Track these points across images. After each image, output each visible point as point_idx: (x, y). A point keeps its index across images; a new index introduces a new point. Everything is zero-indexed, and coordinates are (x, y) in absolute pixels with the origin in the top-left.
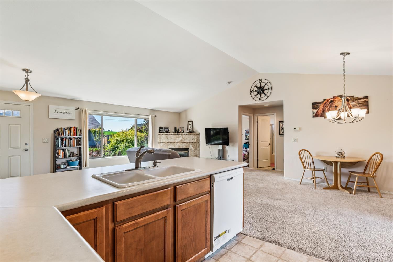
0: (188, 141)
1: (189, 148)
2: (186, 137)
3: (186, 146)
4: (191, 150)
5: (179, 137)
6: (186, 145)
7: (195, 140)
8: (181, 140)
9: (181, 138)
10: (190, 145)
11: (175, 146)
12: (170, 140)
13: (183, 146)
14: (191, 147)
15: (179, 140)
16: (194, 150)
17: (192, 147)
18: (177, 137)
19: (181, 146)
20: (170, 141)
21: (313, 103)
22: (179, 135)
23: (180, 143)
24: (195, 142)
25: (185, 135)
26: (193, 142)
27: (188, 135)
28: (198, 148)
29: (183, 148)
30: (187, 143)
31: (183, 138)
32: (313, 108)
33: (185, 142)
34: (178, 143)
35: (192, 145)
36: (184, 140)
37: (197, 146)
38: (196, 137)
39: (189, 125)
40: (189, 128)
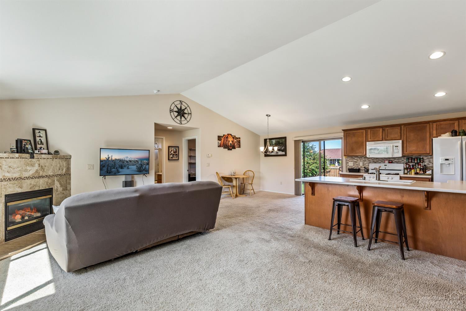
0: (51, 174)
1: (52, 188)
2: (47, 164)
3: (47, 184)
4: (57, 190)
5: (33, 165)
6: (47, 183)
7: (64, 170)
8: (37, 171)
9: (36, 167)
10: (55, 181)
11: (21, 188)
12: (8, 172)
13: (42, 184)
14: (57, 186)
15: (31, 171)
16: (63, 190)
17: (59, 186)
18: (27, 165)
19: (34, 186)
20: (8, 175)
21: (218, 136)
22: (31, 160)
23: (33, 177)
24: (64, 173)
25: (45, 160)
26: (60, 175)
27: (51, 159)
28: (68, 185)
29: (40, 189)
30: (48, 177)
31: (42, 166)
32: (218, 140)
33: (44, 174)
34: (29, 178)
35: (58, 181)
36: (44, 170)
37: (67, 183)
38: (66, 163)
39: (38, 137)
40: (39, 144)
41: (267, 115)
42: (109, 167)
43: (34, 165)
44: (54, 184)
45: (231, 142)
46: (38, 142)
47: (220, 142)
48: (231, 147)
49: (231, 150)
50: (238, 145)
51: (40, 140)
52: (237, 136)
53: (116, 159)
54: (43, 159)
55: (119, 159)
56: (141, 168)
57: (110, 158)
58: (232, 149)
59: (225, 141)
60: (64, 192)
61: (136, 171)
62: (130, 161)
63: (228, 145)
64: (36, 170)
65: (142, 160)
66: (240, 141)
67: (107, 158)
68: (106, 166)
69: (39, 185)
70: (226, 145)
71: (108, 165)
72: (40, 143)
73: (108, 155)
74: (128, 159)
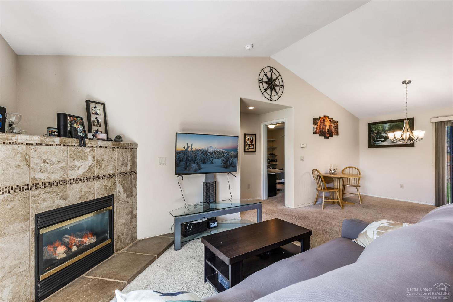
0: (111, 172)
1: (113, 195)
2: (106, 157)
3: (105, 188)
4: (120, 199)
5: (84, 159)
6: (106, 186)
7: (129, 167)
8: (90, 169)
9: (90, 161)
10: (117, 183)
11: (65, 199)
12: (42, 171)
13: (98, 190)
14: (119, 191)
15: (82, 168)
16: (127, 197)
17: (122, 190)
18: (75, 157)
19: (88, 193)
20: (41, 177)
21: (313, 118)
22: (81, 150)
23: (85, 179)
24: (129, 170)
25: (103, 149)
26: (123, 173)
27: (112, 149)
28: (133, 189)
29: (96, 198)
30: (108, 177)
31: (98, 160)
32: (313, 124)
33: (102, 173)
34: (78, 180)
35: (121, 182)
36: (101, 166)
37: (132, 185)
38: (131, 155)
39: (93, 113)
40: (94, 125)
41: (404, 82)
42: (188, 162)
43: (86, 158)
44: (115, 188)
45: (328, 127)
46: (93, 123)
47: (316, 127)
48: (328, 133)
49: (328, 138)
50: (336, 131)
51: (96, 118)
52: (335, 120)
53: (197, 150)
54: (99, 149)
55: (201, 150)
56: (227, 162)
57: (190, 148)
58: (330, 137)
59: (322, 126)
60: (128, 199)
61: (221, 167)
62: (215, 152)
63: (325, 131)
64: (90, 166)
65: (228, 151)
66: (338, 125)
67: (186, 149)
68: (184, 160)
69: (93, 192)
70: (323, 132)
71: (187, 158)
72: (96, 124)
73: (187, 144)
74: (212, 149)
